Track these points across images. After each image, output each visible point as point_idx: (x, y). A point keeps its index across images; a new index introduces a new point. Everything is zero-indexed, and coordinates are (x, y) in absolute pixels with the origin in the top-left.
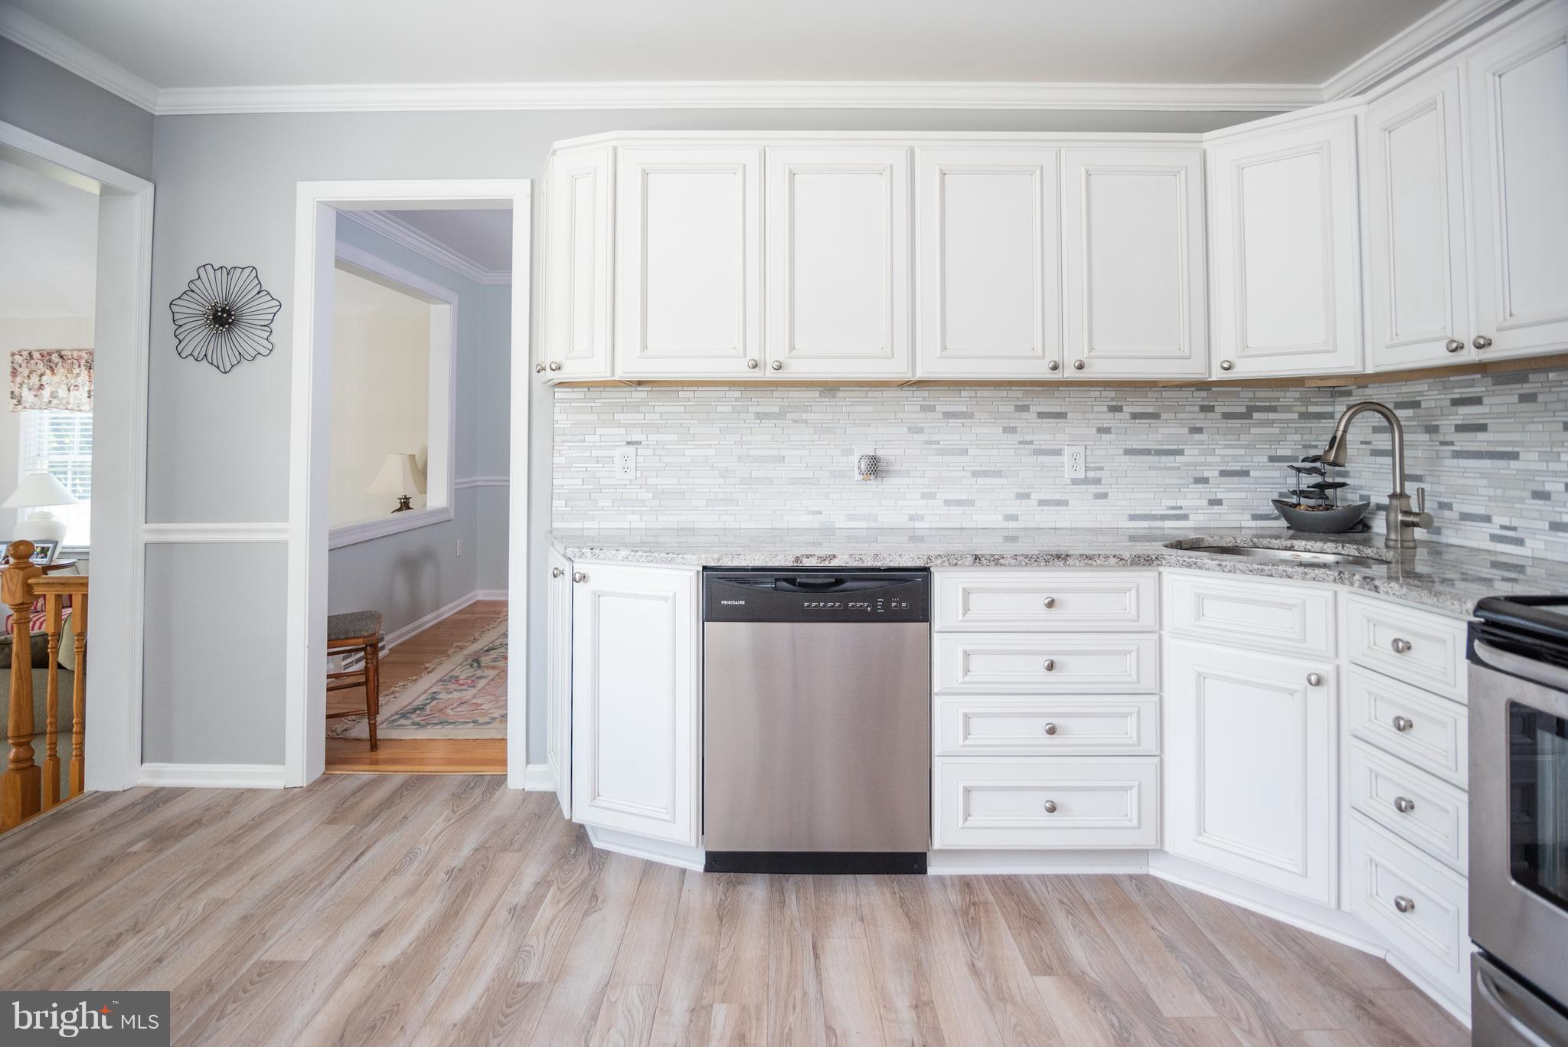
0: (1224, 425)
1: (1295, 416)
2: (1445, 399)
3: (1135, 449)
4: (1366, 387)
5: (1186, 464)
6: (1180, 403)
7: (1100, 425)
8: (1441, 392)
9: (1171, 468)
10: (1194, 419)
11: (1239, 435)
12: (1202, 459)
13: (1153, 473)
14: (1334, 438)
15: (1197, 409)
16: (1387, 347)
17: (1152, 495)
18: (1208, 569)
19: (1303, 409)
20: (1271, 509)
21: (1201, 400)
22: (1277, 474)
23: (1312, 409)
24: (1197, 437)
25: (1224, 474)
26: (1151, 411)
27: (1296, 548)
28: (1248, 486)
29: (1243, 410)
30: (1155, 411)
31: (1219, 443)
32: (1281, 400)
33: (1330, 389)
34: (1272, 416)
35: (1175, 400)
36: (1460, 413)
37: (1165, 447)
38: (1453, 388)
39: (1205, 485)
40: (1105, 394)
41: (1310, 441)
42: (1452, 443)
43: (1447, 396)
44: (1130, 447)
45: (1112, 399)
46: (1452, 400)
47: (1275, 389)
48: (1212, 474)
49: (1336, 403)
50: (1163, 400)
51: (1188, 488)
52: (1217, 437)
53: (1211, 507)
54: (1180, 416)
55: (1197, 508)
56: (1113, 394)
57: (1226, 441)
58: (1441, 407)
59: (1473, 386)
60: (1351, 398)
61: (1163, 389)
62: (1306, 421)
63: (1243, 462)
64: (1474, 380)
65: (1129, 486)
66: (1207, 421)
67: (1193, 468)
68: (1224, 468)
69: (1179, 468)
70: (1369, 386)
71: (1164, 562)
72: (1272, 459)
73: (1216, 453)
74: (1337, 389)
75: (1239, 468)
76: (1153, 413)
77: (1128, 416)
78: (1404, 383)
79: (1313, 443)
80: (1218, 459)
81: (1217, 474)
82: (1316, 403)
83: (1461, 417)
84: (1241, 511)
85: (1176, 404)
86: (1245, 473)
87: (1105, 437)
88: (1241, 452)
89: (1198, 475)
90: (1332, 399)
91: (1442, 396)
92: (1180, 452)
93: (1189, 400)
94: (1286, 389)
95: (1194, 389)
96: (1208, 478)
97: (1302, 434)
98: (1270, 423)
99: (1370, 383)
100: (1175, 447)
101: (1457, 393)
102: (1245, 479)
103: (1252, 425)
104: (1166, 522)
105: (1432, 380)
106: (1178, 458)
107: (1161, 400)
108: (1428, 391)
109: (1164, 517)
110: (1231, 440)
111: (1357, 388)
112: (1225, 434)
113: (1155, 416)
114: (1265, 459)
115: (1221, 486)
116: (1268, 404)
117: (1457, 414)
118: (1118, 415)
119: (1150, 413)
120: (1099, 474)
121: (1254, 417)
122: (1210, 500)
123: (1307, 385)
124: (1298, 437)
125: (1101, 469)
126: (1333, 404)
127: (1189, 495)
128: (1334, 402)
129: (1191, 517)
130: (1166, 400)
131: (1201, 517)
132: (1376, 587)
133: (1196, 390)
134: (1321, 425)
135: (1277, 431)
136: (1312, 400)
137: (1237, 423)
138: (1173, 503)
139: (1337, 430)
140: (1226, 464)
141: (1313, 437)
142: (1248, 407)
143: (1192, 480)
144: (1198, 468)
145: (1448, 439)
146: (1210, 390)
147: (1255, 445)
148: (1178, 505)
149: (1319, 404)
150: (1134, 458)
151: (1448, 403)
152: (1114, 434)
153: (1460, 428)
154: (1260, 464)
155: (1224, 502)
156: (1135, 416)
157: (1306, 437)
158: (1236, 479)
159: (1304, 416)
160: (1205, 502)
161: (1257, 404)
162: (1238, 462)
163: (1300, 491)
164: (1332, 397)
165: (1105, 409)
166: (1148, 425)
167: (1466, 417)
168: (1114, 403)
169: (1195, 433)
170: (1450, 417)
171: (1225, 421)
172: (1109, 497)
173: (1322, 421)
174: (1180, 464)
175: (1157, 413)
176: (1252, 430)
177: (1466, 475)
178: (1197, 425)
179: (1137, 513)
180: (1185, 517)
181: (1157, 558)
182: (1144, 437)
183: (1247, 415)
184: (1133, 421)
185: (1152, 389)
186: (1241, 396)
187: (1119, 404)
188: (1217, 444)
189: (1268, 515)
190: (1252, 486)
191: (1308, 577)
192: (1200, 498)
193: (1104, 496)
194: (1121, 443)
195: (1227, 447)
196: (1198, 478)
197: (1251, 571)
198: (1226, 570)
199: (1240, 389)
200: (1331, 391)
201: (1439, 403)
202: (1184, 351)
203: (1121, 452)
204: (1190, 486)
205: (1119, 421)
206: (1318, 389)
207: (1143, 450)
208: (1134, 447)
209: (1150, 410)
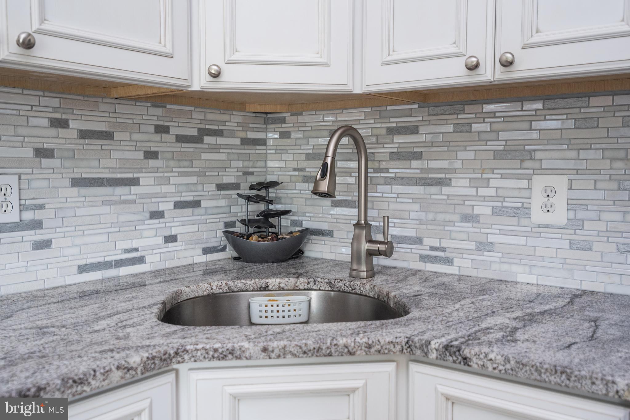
0: (178, 149)
1: (237, 141)
2: (381, 127)
3: (85, 179)
4: (301, 114)
5: (143, 196)
6: (135, 121)
7: (40, 146)
8: (379, 121)
9: (125, 202)
10: (149, 141)
11: (192, 161)
12: (157, 189)
13: (107, 209)
14: (325, 165)
15: (152, 129)
16: (384, 64)
17: (104, 238)
18: (248, 358)
19: (243, 135)
20: (222, 241)
21: (156, 118)
22: (222, 203)
23: (251, 135)
24: (152, 163)
25: (179, 205)
26: (104, 129)
27: (270, 287)
28: (199, 217)
29: (195, 132)
30: (107, 130)
31: (174, 170)
32: (227, 124)
33: (264, 115)
34: (220, 140)
35: (130, 117)
36: (395, 141)
37: (119, 176)
38: (390, 117)
39: (161, 220)
40: (44, 101)
41: (249, 168)
42: (387, 170)
43: (383, 125)
44: (78, 176)
45: (55, 109)
46: (387, 128)
47: (222, 112)
48: (166, 206)
49: (268, 130)
50: (117, 115)
51: (144, 224)
52: (172, 163)
53: (167, 245)
54: (135, 137)
55: (152, 248)
56: (55, 102)
57: (180, 167)
58: (377, 136)
59: (410, 116)
60: (284, 125)
61: (116, 101)
62: (246, 147)
63: (195, 191)
64: (411, 109)
65: (77, 228)
66: (162, 144)
67: (149, 200)
68: (178, 199)
69: (133, 202)
70: (304, 113)
71: (186, 357)
72: (221, 187)
73: (171, 182)
74: (269, 116)
75: (191, 199)
76: (106, 132)
77: (75, 135)
78: (341, 111)
79: (251, 170)
80: (172, 189)
81: (171, 206)
82: (253, 130)
83: (397, 145)
84: (193, 246)
85: (131, 121)
86: (196, 204)
87: (45, 161)
88: (193, 180)
89: (154, 208)
90: (264, 126)
91: (379, 125)
92: (135, 182)
93: (144, 117)
94: (231, 112)
95: (149, 104)
96: (163, 212)
97: (243, 161)
98: (216, 148)
99: (305, 111)
100: (130, 175)
101: (394, 123)
102: (197, 210)
103: (203, 150)
104: (121, 269)
105: (369, 109)
106: (134, 189)
107: (114, 115)
108: (365, 119)
109: (119, 263)
110: (185, 167)
111: (291, 115)
112: (179, 160)
113: (108, 136)
114: (214, 187)
115: (175, 219)
116: (216, 127)
117: (393, 143)
118: (62, 132)
119: (101, 132)
120: (39, 215)
121: (205, 142)
122: (165, 237)
123: (247, 110)
124: (239, 164)
125: (42, 207)
126: (266, 131)
127: (146, 233)
128: (266, 128)
129: (147, 259)
130: (120, 116)
131: (157, 258)
132: (465, 359)
133: (153, 106)
134: (257, 151)
135: (223, 157)
136: (251, 125)
137: (189, 147)
138: (127, 245)
139: (326, 157)
140: (179, 194)
141: (251, 164)
142: (200, 130)
143: (148, 215)
144: (153, 200)
145: (383, 165)
146: (165, 107)
147: (205, 172)
148: (134, 246)
149: (255, 130)
150: (84, 191)
151: (384, 131)
152: (58, 158)
153: (396, 156)
154: (210, 193)
155: (179, 237)
156: (84, 134)
157: (246, 164)
158: (189, 211)
159: (245, 142)
160: (160, 240)
161: (208, 127)
162: (191, 191)
163: (249, 220)
164: (265, 124)
165: (45, 122)
166: (99, 148)
167: (401, 146)
168: (57, 116)
169: (151, 158)
170: (385, 146)
171: (179, 145)
172: (53, 245)
173: (258, 147)
174: (135, 197)
175: (109, 132)
176: (204, 156)
177: (398, 200)
178: (153, 149)
179: (88, 262)
180: (140, 260)
181: (176, 353)
182: (95, 163)
183: (197, 140)
184: (82, 141)
185: (105, 100)
186: (193, 117)
187: (64, 117)
188: (172, 172)
189: (216, 247)
190: (203, 217)
191: (372, 350)
192: (156, 236)
193: (46, 244)
194: (67, 171)
195: (182, 174)
196: (154, 212)
197: (305, 353)
198: (273, 355)
199: (192, 109)
200: (265, 118)
201: (375, 132)
202: (165, 46)
203: (67, 183)
204: (146, 222)
205: (63, 141)
206: (254, 115)
207: (94, 179)
208: (84, 176)
209: (102, 127)
